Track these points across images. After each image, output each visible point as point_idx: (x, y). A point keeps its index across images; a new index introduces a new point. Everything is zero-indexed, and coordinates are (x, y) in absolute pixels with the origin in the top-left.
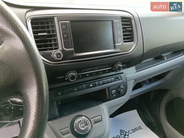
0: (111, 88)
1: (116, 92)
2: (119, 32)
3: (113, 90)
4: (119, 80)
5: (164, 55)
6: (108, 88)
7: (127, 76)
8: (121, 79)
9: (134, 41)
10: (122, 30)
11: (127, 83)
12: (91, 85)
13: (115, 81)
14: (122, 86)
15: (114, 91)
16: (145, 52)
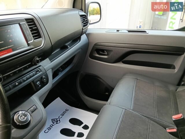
0: (35, 81)
1: (40, 83)
2: (28, 32)
3: (37, 82)
4: (40, 72)
5: (67, 44)
6: (33, 81)
7: (45, 68)
8: (41, 71)
9: (41, 37)
10: (29, 30)
11: (46, 73)
12: (17, 84)
13: (36, 74)
14: (44, 77)
15: (39, 82)
16: (53, 44)
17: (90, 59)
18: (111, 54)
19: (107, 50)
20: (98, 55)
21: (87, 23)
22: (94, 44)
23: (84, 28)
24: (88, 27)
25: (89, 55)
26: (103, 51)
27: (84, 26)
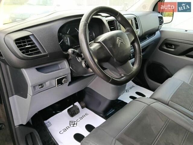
17: (159, 50)
18: (178, 48)
19: (174, 45)
20: (166, 48)
21: (162, 22)
22: (165, 39)
23: (160, 26)
24: (162, 26)
25: (158, 47)
26: (171, 45)
27: (160, 25)
